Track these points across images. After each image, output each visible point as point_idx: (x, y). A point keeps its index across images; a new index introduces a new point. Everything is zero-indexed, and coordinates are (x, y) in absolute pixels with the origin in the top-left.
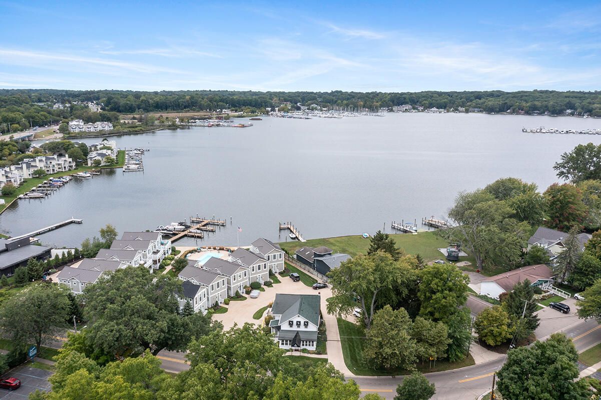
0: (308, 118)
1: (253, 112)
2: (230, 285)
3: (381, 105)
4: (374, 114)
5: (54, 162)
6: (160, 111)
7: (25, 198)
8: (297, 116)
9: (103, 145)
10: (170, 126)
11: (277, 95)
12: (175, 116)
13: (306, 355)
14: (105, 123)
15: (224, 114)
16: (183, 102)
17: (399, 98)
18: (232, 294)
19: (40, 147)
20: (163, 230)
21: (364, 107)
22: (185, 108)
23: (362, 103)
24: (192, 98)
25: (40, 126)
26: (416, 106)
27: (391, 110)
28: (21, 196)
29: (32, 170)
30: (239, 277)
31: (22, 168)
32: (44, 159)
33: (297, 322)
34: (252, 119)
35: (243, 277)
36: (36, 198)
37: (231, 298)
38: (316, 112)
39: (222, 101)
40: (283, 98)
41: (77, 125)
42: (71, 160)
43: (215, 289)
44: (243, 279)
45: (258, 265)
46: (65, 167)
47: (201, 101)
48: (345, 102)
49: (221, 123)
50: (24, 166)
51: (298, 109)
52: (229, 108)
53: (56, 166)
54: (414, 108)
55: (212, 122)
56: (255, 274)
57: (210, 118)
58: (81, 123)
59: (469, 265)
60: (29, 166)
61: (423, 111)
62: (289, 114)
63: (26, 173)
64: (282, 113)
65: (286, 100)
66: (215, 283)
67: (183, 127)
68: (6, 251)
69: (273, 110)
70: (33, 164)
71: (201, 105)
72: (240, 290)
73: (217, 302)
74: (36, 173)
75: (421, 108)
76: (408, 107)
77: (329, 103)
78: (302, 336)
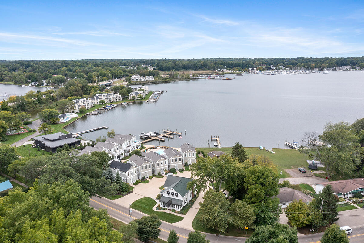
0: (273, 75)
1: (239, 71)
2: (155, 168)
3: (328, 66)
4: (321, 72)
5: (111, 97)
6: (185, 70)
7: (90, 115)
8: (266, 73)
9: (140, 88)
10: (186, 78)
11: (259, 60)
12: (190, 73)
13: (173, 213)
14: (150, 76)
15: (221, 72)
16: (199, 65)
17: (343, 61)
18: (156, 173)
19: (110, 89)
20: (143, 135)
21: (316, 67)
22: (200, 68)
23: (314, 65)
24: (204, 62)
25: (118, 78)
26: (355, 67)
27: (335, 70)
28: (88, 113)
29: (99, 100)
30: (161, 164)
31: (94, 99)
32: (106, 94)
33: (172, 192)
34: (237, 75)
35: (164, 164)
36: (94, 115)
37: (154, 176)
38: (281, 70)
39: (222, 64)
40: (261, 62)
41: (136, 78)
42: (120, 96)
43: (144, 169)
44: (164, 166)
45: (175, 158)
46: (116, 100)
47: (209, 64)
48: (303, 64)
49: (216, 77)
50: (95, 98)
51: (270, 69)
52: (226, 68)
53: (112, 99)
54: (353, 68)
55: (212, 76)
56: (173, 163)
57: (212, 74)
58: (138, 76)
59: (323, 174)
60: (97, 98)
61: (359, 70)
62: (262, 72)
63: (96, 102)
64: (258, 71)
65: (263, 63)
66: (144, 166)
67: (194, 80)
68: (59, 139)
69: (253, 69)
70: (100, 97)
71: (209, 66)
72: (162, 172)
73: (144, 177)
74: (100, 102)
75: (358, 68)
76: (348, 67)
77: (292, 65)
78: (173, 202)
